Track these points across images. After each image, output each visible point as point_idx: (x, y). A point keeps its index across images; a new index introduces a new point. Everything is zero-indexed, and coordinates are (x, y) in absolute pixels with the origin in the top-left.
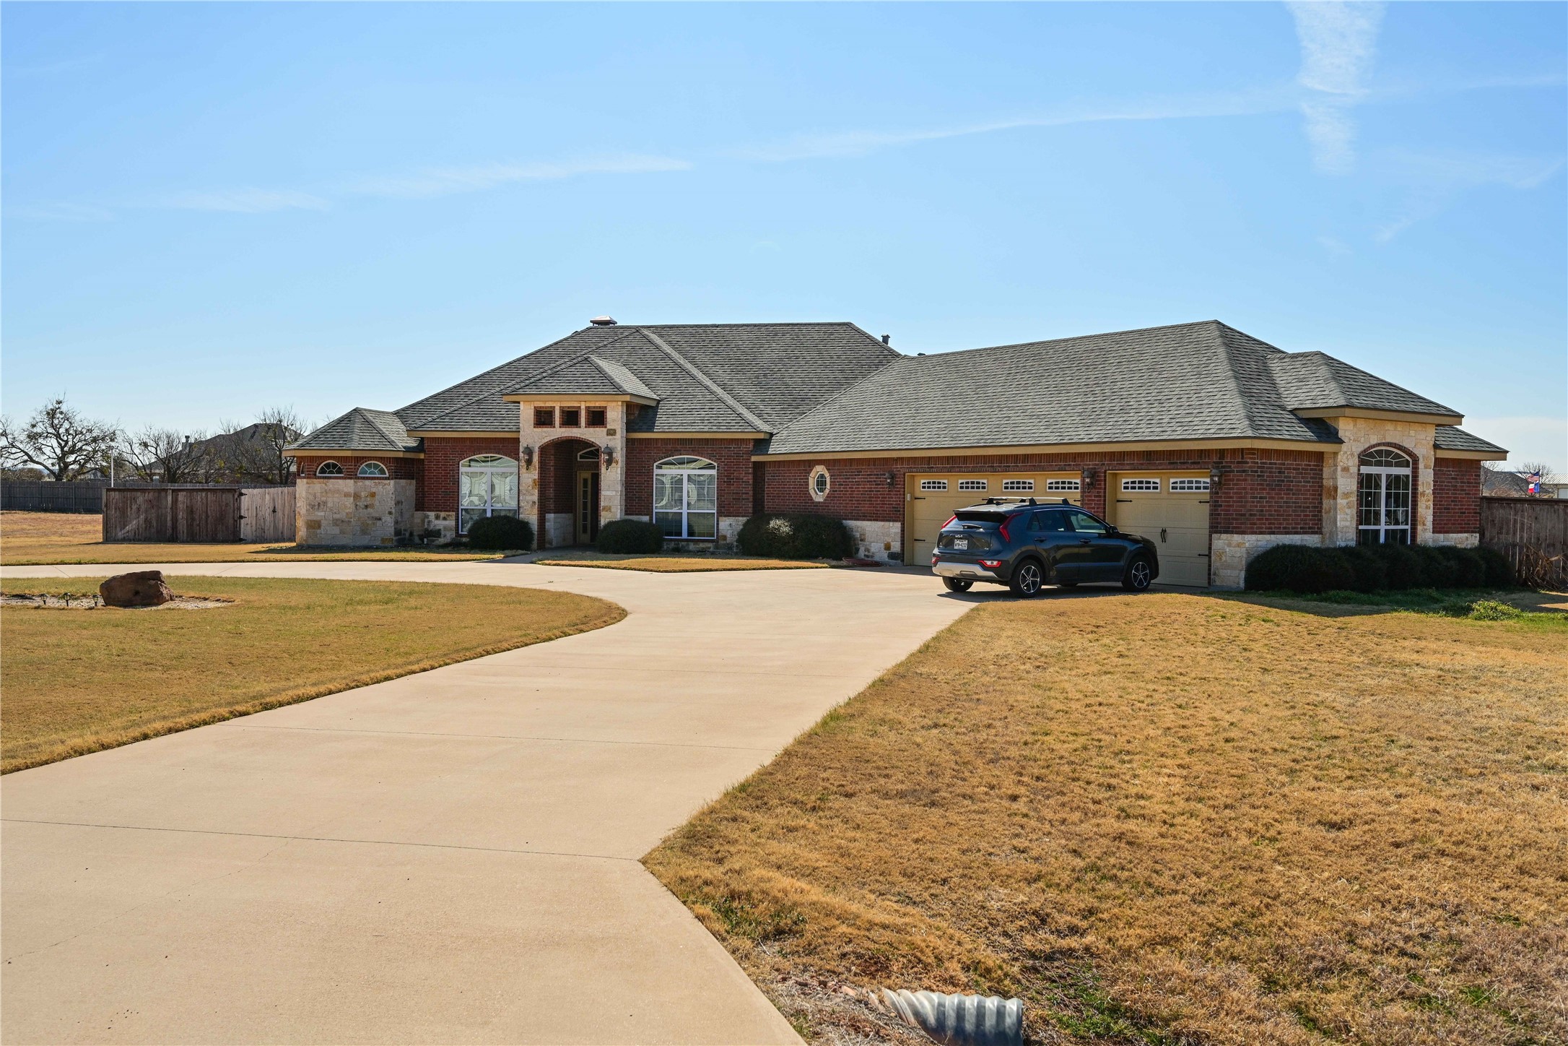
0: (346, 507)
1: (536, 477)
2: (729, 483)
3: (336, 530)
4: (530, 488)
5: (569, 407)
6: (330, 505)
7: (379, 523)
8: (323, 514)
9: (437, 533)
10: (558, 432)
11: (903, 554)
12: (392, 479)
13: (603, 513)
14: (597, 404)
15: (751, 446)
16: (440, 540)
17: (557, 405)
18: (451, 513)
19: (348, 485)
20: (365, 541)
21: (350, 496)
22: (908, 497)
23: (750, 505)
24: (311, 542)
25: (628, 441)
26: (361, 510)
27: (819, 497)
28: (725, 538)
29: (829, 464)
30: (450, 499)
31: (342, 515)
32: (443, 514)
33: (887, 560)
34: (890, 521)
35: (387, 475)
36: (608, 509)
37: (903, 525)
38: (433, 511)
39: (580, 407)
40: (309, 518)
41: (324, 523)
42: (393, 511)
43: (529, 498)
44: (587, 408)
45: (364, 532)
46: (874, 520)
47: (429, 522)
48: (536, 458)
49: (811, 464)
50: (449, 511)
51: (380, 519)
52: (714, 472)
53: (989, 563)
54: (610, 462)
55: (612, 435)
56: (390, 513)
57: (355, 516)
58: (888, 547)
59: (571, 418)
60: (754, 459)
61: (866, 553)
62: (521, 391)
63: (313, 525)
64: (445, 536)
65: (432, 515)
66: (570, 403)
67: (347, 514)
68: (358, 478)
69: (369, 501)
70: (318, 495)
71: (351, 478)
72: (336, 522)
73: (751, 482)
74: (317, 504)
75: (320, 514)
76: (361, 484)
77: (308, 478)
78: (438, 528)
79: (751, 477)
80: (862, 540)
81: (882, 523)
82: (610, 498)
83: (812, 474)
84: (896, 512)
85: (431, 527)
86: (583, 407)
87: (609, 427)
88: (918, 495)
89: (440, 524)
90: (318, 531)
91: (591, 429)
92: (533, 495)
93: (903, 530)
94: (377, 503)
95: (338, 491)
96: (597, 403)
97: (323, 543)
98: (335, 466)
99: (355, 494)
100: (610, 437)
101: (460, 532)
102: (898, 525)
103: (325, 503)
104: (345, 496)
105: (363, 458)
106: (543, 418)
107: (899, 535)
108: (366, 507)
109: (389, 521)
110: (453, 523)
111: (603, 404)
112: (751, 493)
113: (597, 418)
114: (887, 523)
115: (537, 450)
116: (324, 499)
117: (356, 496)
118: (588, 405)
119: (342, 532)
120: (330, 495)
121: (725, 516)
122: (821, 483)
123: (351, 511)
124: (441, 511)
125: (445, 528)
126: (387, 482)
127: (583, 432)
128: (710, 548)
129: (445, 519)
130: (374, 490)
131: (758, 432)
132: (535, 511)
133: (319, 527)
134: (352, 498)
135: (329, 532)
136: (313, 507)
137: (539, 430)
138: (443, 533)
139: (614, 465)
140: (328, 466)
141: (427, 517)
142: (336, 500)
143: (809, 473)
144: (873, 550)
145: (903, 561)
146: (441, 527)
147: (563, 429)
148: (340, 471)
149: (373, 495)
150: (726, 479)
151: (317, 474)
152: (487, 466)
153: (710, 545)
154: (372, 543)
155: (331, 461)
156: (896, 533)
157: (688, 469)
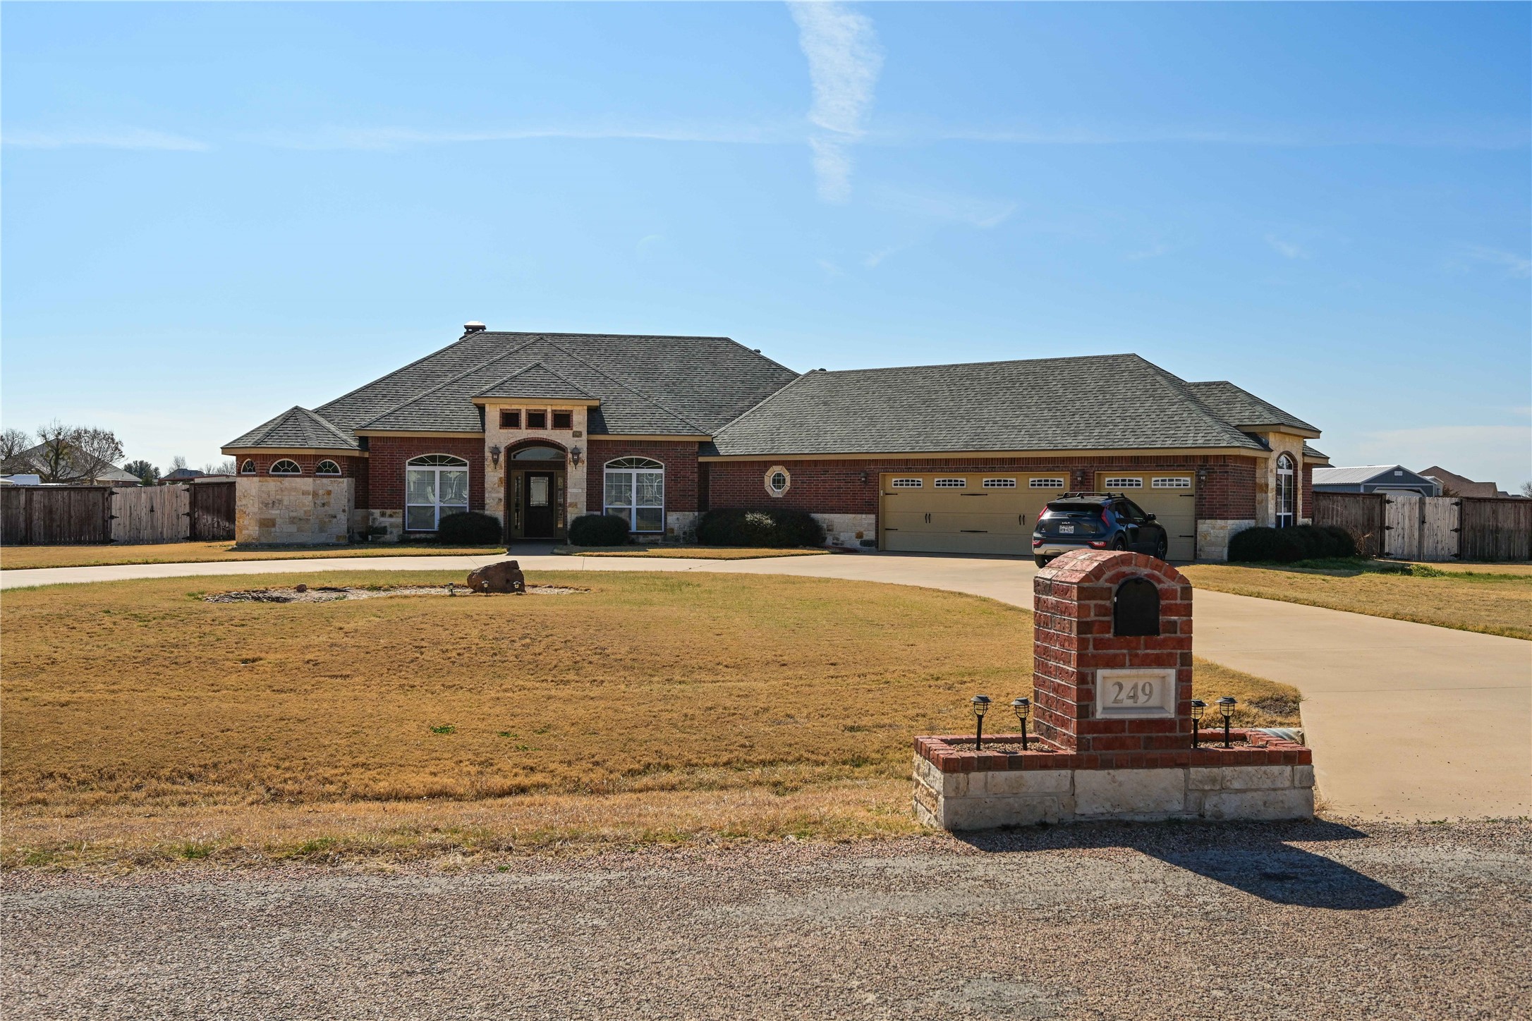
0: (304, 505)
1: (503, 475)
2: (676, 481)
3: (293, 529)
4: (496, 486)
5: (535, 410)
6: (285, 503)
7: (335, 520)
8: (278, 512)
9: (383, 530)
10: (523, 433)
11: (878, 540)
12: (346, 477)
13: (569, 509)
14: (563, 408)
15: (697, 446)
16: (386, 536)
17: (523, 408)
18: (398, 511)
19: (307, 483)
20: (322, 539)
21: (309, 494)
22: (881, 493)
23: (696, 501)
24: (264, 540)
25: (589, 441)
26: (319, 508)
27: (777, 493)
28: (672, 530)
29: (788, 464)
30: (395, 498)
31: (300, 514)
32: (389, 512)
33: (859, 546)
34: (862, 513)
35: (340, 473)
36: (574, 505)
37: (877, 517)
38: (379, 508)
39: (546, 410)
40: (263, 517)
41: (279, 521)
42: (347, 509)
43: (494, 495)
44: (554, 411)
45: (322, 530)
46: (844, 513)
47: (374, 519)
48: (502, 458)
49: (767, 465)
50: (396, 508)
51: (335, 517)
52: (661, 471)
53: (1096, 543)
54: (576, 462)
55: (578, 437)
56: (344, 511)
57: (313, 514)
58: (859, 535)
59: (536, 420)
60: (701, 459)
61: (835, 541)
62: (489, 394)
63: (266, 524)
64: (391, 533)
65: (377, 512)
66: (536, 406)
67: (305, 512)
68: (317, 476)
69: (326, 499)
70: (273, 493)
71: (310, 477)
72: (293, 520)
73: (696, 480)
74: (271, 502)
75: (274, 512)
76: (319, 482)
77: (260, 476)
78: (383, 525)
79: (696, 475)
80: (829, 530)
81: (854, 515)
82: (576, 495)
83: (768, 473)
84: (871, 506)
85: (377, 524)
86: (549, 410)
87: (575, 429)
88: (887, 492)
89: (386, 521)
90: (273, 529)
91: (558, 431)
92: (499, 492)
93: (877, 522)
94: (332, 501)
95: (295, 489)
96: (563, 407)
97: (278, 541)
98: (290, 464)
99: (314, 492)
100: (576, 439)
101: (407, 529)
102: (873, 517)
103: (280, 501)
104: (303, 494)
105: (322, 456)
106: (510, 420)
107: (874, 526)
108: (324, 505)
109: (343, 518)
110: (400, 520)
111: (569, 408)
112: (696, 490)
113: (563, 420)
114: (859, 516)
115: (502, 450)
117: (315, 494)
118: (554, 408)
119: (299, 530)
120: (286, 493)
121: (672, 511)
122: (778, 481)
123: (309, 509)
124: (387, 508)
125: (392, 525)
126: (341, 480)
127: (549, 433)
128: (658, 540)
129: (391, 516)
130: (330, 488)
131: (707, 435)
132: (502, 507)
133: (274, 525)
134: (311, 497)
135: (284, 530)
136: (266, 505)
137: (504, 431)
138: (389, 530)
139: (580, 464)
140: (282, 464)
141: (372, 514)
142: (292, 498)
143: (765, 473)
144: (842, 538)
145: (877, 547)
146: (387, 524)
147: (529, 431)
148: (296, 469)
149: (329, 493)
150: (672, 477)
151: (270, 472)
152: (436, 465)
153: (659, 537)
154: (329, 541)
155: (286, 459)
156: (869, 524)
157: (636, 468)
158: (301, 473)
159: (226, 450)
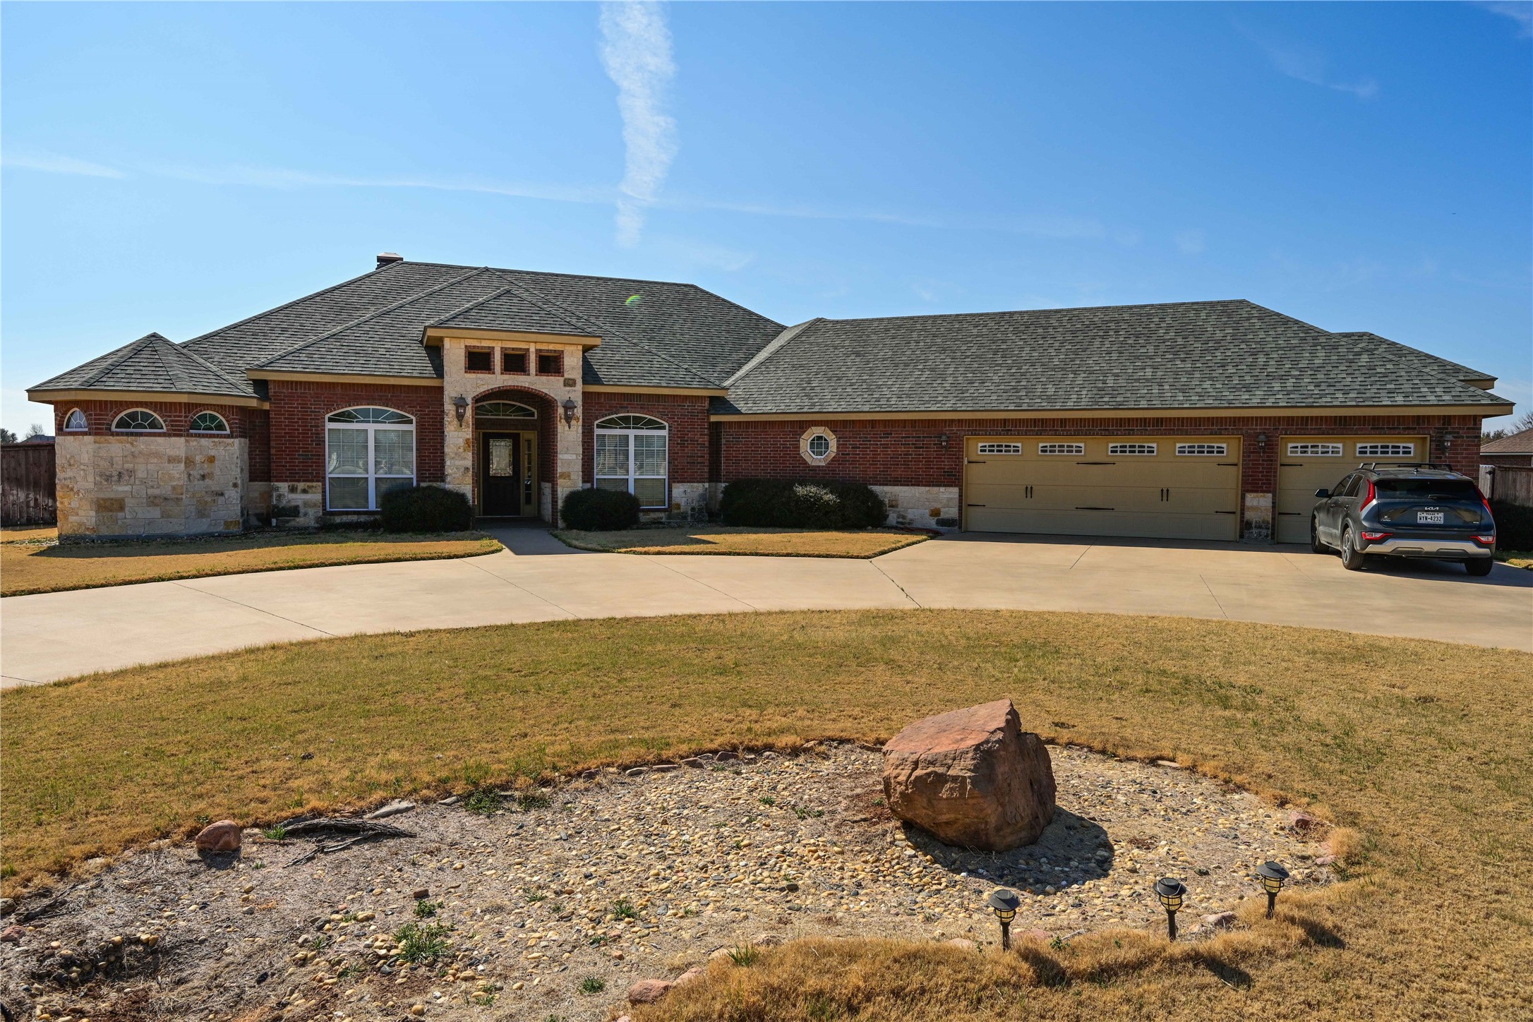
0: (171, 478)
1: (470, 436)
2: (683, 445)
3: (155, 513)
4: (461, 450)
5: (513, 349)
6: (140, 474)
7: (221, 500)
8: (128, 488)
9: (295, 511)
10: (498, 379)
11: (961, 520)
12: (236, 437)
13: (560, 481)
14: (551, 347)
15: (707, 404)
16: (298, 520)
17: (497, 346)
18: (314, 484)
19: (177, 446)
20: (202, 526)
21: (179, 462)
22: (965, 461)
23: (706, 469)
24: (104, 531)
25: (584, 393)
26: (196, 482)
27: (816, 460)
28: (678, 506)
29: (833, 425)
30: (312, 469)
31: (166, 490)
32: (301, 485)
33: (935, 526)
34: (940, 486)
35: (228, 432)
36: (566, 476)
37: (961, 490)
38: (286, 481)
39: (528, 349)
40: (102, 496)
41: (129, 502)
42: (239, 482)
43: (458, 463)
44: (537, 350)
45: (201, 514)
46: (913, 485)
47: (279, 496)
48: (469, 412)
49: (803, 426)
50: (312, 481)
51: (222, 494)
52: (665, 433)
53: (1483, 539)
54: (568, 419)
55: (571, 386)
56: (235, 485)
57: (187, 491)
58: (936, 513)
59: (515, 362)
60: (714, 418)
61: (900, 520)
62: (452, 324)
63: (110, 506)
64: (305, 514)
65: (283, 487)
66: (515, 344)
67: (174, 488)
68: (192, 435)
69: (206, 468)
70: (118, 460)
71: (180, 436)
72: (153, 501)
73: (707, 444)
74: (115, 473)
75: (122, 489)
76: (195, 443)
77: (96, 434)
78: (293, 504)
79: (706, 438)
80: (892, 506)
81: (927, 488)
82: (569, 462)
83: (805, 436)
84: (953, 477)
85: (284, 503)
86: (532, 348)
87: (566, 376)
88: (975, 459)
89: (298, 499)
90: (120, 515)
91: (544, 378)
92: (465, 459)
93: (961, 496)
94: (217, 472)
95: (156, 455)
96: (550, 345)
97: (130, 532)
98: (146, 416)
99: (187, 458)
100: (568, 388)
101: (328, 509)
102: (956, 490)
103: (131, 472)
104: (169, 461)
105: (200, 405)
106: (478, 361)
107: (956, 502)
108: (203, 477)
109: (233, 495)
110: (319, 497)
111: (559, 347)
112: (707, 456)
113: (550, 364)
114: (936, 489)
115: (469, 401)
116: (130, 466)
117: (189, 462)
118: (540, 347)
119: (165, 515)
120: (140, 460)
121: (678, 482)
122: (819, 443)
123: (181, 483)
124: (299, 481)
125: (306, 504)
126: (230, 441)
127: (531, 381)
128: (661, 518)
129: (304, 491)
130: (212, 453)
132: (469, 479)
133: (122, 508)
134: (182, 465)
135: (137, 517)
136: (108, 478)
137: (472, 376)
138: (302, 510)
139: (573, 422)
140: (133, 416)
141: (277, 489)
142: (150, 467)
143: (800, 435)
144: (911, 514)
145: (960, 527)
146: (299, 503)
147: (506, 377)
148: (153, 425)
149: (212, 460)
150: (678, 441)
151: (113, 428)
152: (369, 422)
153: (662, 515)
154: (212, 530)
155: (139, 410)
156: (949, 500)
157: (634, 428)
158: (165, 430)
159: (35, 394)
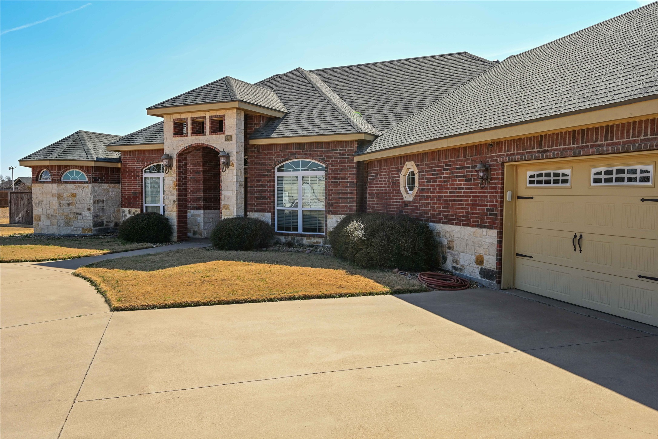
0: (54, 205)
1: (175, 180)
2: (335, 183)
3: (49, 223)
4: (172, 189)
5: (197, 118)
6: (45, 203)
7: (80, 217)
10: (190, 140)
11: (500, 273)
12: (90, 183)
13: (223, 210)
14: (218, 113)
15: (355, 147)
17: (189, 116)
18: (138, 209)
19: (54, 188)
20: (68, 231)
21: (56, 196)
22: (508, 196)
23: (355, 203)
24: (36, 231)
25: (244, 145)
26: (64, 207)
27: (409, 197)
29: (417, 158)
30: (137, 201)
31: (52, 211)
32: (133, 210)
33: (478, 277)
34: (483, 227)
35: (87, 180)
36: (227, 206)
37: (500, 234)
38: (127, 207)
39: (205, 117)
40: (35, 213)
42: (92, 208)
43: (170, 197)
44: (211, 117)
45: (67, 224)
46: (464, 225)
47: (125, 216)
48: (175, 163)
49: (402, 161)
50: (136, 208)
51: (80, 214)
52: (322, 173)
54: (227, 164)
55: (229, 140)
56: (89, 209)
57: (59, 212)
58: (480, 261)
59: (199, 127)
60: (356, 159)
61: (455, 264)
63: (37, 218)
65: (126, 210)
66: (198, 114)
67: (55, 210)
68: (62, 182)
69: (71, 200)
70: (39, 195)
71: (57, 183)
72: (48, 216)
73: (355, 182)
74: (38, 202)
75: (40, 210)
76: (63, 187)
77: (33, 183)
79: (355, 177)
80: (450, 248)
81: (474, 229)
82: (228, 197)
83: (403, 172)
84: (494, 216)
86: (207, 117)
87: (227, 133)
88: (522, 193)
90: (40, 223)
91: (214, 136)
92: (173, 195)
93: (500, 241)
94: (77, 202)
95: (49, 193)
96: (217, 111)
97: (42, 232)
98: (48, 173)
99: (59, 195)
100: (228, 142)
102: (494, 233)
103: (42, 202)
104: (53, 196)
105: (65, 166)
106: (179, 128)
107: (495, 247)
108: (69, 205)
109: (88, 215)
111: (222, 112)
112: (355, 192)
113: (218, 126)
114: (479, 230)
115: (175, 156)
116: (41, 198)
117: (60, 196)
118: (211, 113)
119: (53, 224)
120: (44, 196)
121: (332, 214)
122: (411, 181)
123: (57, 207)
124: (132, 207)
126: (87, 185)
127: (208, 139)
128: (320, 243)
129: (134, 213)
130: (74, 192)
131: (358, 133)
132: (176, 208)
133: (40, 220)
134: (56, 198)
135: (45, 224)
136: (36, 204)
137: (177, 139)
139: (231, 167)
140: (44, 173)
141: (124, 212)
142: (47, 199)
143: (400, 171)
144: (461, 262)
145: (499, 282)
147: (194, 138)
149: (74, 195)
150: (332, 179)
153: (320, 240)
154: (74, 233)
156: (490, 244)
157: (302, 170)
158: (51, 180)
